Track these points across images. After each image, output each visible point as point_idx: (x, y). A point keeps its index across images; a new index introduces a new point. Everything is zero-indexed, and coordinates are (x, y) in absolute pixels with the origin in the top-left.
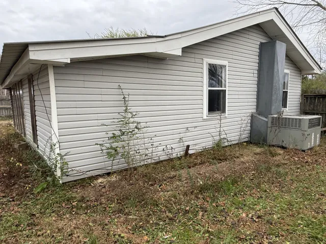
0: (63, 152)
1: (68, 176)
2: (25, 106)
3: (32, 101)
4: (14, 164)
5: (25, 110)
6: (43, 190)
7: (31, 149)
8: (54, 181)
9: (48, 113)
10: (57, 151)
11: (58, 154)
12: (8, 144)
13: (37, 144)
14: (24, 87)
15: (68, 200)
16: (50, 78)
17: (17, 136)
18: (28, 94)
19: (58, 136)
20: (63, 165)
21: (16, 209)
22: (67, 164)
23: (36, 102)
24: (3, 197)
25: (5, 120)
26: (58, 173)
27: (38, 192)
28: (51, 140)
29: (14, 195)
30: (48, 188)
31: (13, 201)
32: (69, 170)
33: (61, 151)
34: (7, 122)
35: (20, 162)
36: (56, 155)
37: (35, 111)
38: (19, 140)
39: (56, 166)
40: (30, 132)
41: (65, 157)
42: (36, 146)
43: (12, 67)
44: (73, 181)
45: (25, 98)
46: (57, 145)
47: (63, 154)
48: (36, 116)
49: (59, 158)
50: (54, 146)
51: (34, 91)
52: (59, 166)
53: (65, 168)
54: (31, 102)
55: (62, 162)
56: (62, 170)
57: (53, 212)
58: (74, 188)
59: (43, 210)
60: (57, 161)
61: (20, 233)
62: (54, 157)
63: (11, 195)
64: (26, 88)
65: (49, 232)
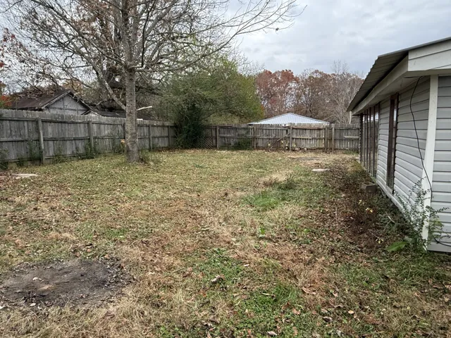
0: (437, 206)
1: (438, 242)
2: (381, 137)
3: (393, 129)
4: (364, 207)
5: (380, 142)
6: (400, 251)
7: (381, 194)
8: (415, 243)
9: (421, 148)
10: (427, 203)
11: (428, 207)
12: (354, 183)
13: (392, 188)
14: (382, 111)
15: (437, 278)
16: (431, 95)
17: (363, 174)
18: (388, 121)
19: (431, 182)
20: (433, 225)
21: (365, 262)
22: (442, 225)
23: (398, 131)
24: (351, 243)
25: (350, 153)
26: (425, 235)
27: (393, 252)
28: (420, 186)
29: (363, 245)
30: (406, 251)
31: (362, 252)
32: (443, 234)
33: (433, 203)
34: (351, 156)
35: (370, 207)
36: (425, 209)
37: (396, 144)
38: (367, 180)
39: (423, 224)
40: (384, 172)
41: (438, 214)
42: (391, 191)
43: (374, 87)
44: (446, 253)
45: (381, 127)
46: (428, 195)
47: (436, 209)
48: (395, 150)
49: (428, 214)
50: (424, 194)
51: (397, 116)
52: (426, 224)
53: (437, 230)
54: (391, 131)
55: (433, 220)
56: (430, 232)
57: (414, 285)
58: (447, 264)
59: (399, 277)
60: (424, 218)
61: (371, 292)
62: (421, 210)
63: (359, 244)
64: (386, 113)
65: (408, 308)
